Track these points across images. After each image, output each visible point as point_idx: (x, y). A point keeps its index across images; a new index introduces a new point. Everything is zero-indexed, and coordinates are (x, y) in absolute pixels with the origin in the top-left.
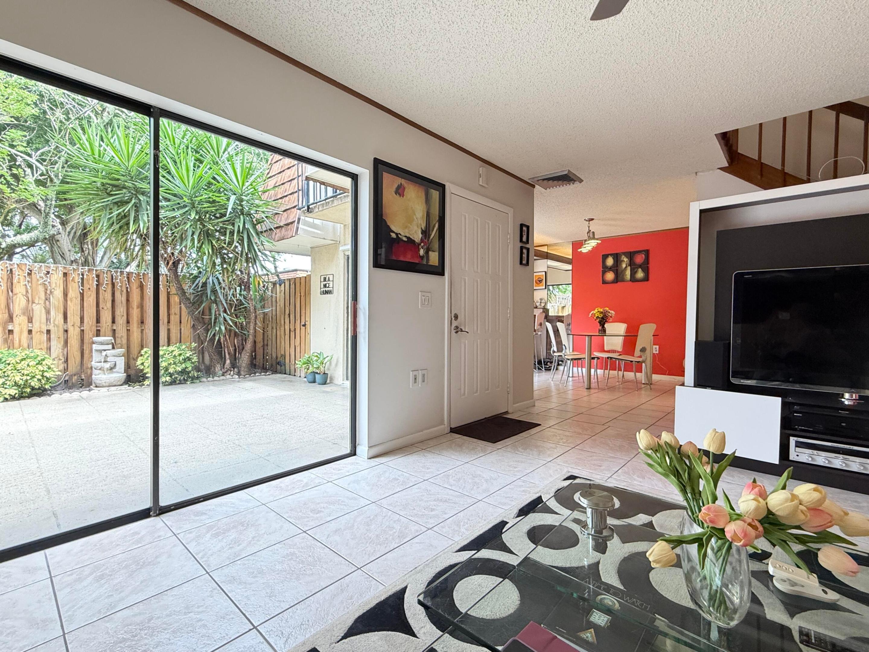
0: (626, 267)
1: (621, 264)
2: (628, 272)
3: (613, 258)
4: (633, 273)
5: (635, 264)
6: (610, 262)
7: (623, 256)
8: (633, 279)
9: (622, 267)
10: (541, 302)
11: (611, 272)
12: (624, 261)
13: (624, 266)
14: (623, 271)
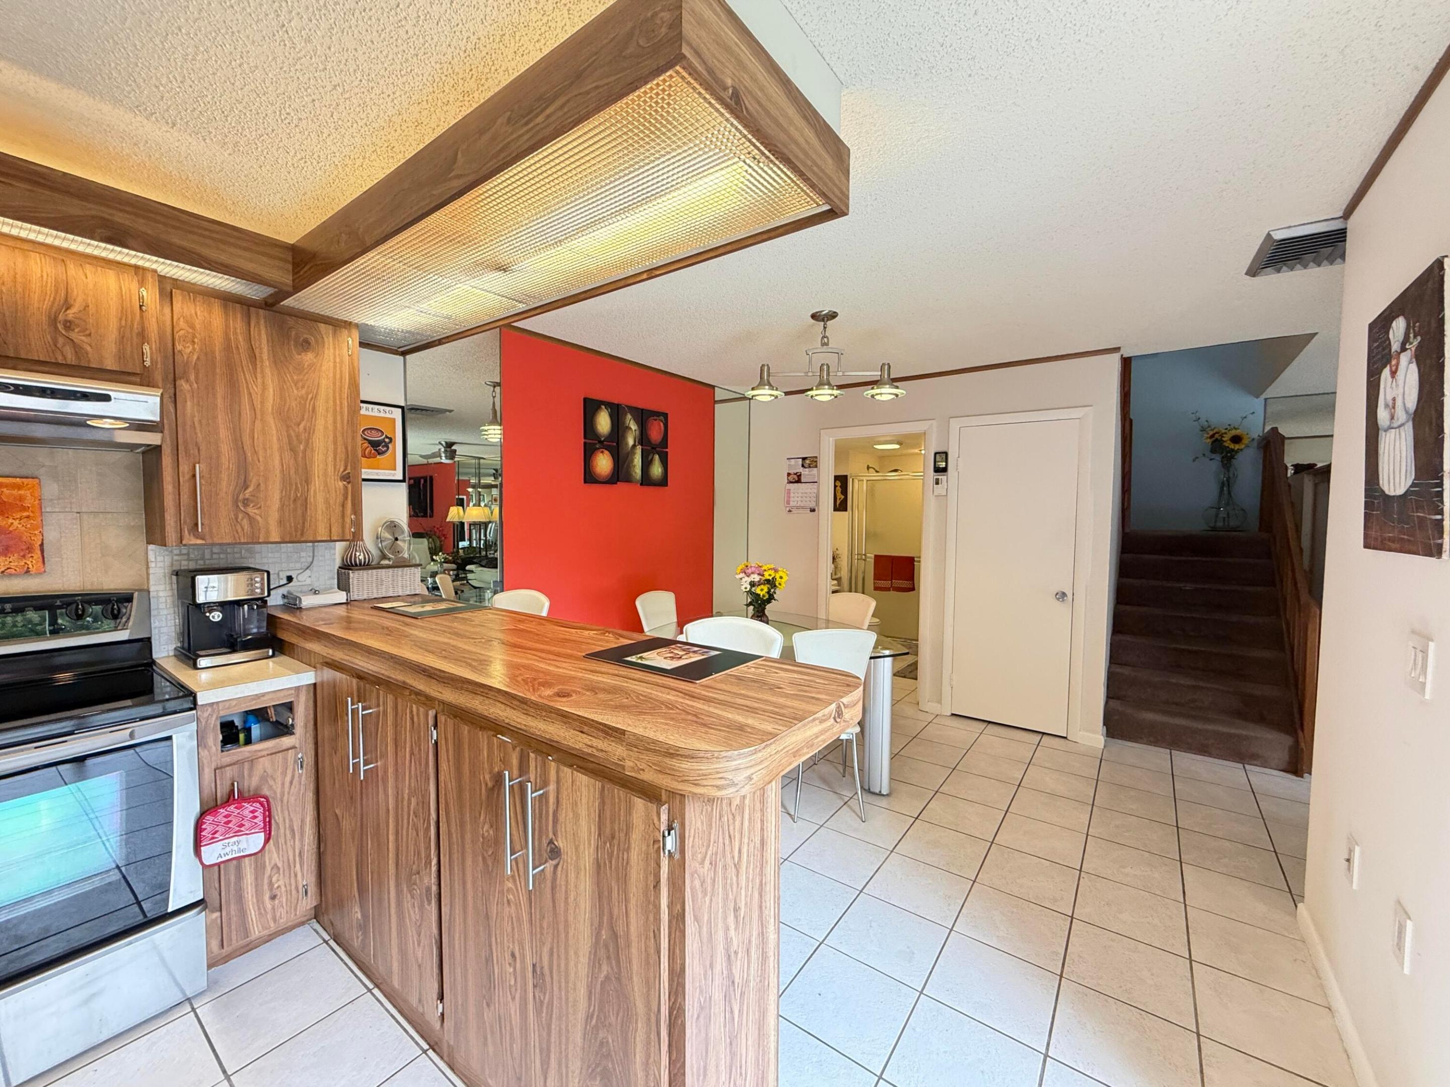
0: (634, 446)
1: (624, 438)
2: (638, 460)
3: (611, 416)
4: (646, 464)
5: (649, 442)
6: (603, 422)
7: (629, 416)
8: (646, 480)
9: (627, 444)
10: (396, 539)
11: (606, 452)
12: (630, 428)
13: (631, 442)
14: (628, 454)
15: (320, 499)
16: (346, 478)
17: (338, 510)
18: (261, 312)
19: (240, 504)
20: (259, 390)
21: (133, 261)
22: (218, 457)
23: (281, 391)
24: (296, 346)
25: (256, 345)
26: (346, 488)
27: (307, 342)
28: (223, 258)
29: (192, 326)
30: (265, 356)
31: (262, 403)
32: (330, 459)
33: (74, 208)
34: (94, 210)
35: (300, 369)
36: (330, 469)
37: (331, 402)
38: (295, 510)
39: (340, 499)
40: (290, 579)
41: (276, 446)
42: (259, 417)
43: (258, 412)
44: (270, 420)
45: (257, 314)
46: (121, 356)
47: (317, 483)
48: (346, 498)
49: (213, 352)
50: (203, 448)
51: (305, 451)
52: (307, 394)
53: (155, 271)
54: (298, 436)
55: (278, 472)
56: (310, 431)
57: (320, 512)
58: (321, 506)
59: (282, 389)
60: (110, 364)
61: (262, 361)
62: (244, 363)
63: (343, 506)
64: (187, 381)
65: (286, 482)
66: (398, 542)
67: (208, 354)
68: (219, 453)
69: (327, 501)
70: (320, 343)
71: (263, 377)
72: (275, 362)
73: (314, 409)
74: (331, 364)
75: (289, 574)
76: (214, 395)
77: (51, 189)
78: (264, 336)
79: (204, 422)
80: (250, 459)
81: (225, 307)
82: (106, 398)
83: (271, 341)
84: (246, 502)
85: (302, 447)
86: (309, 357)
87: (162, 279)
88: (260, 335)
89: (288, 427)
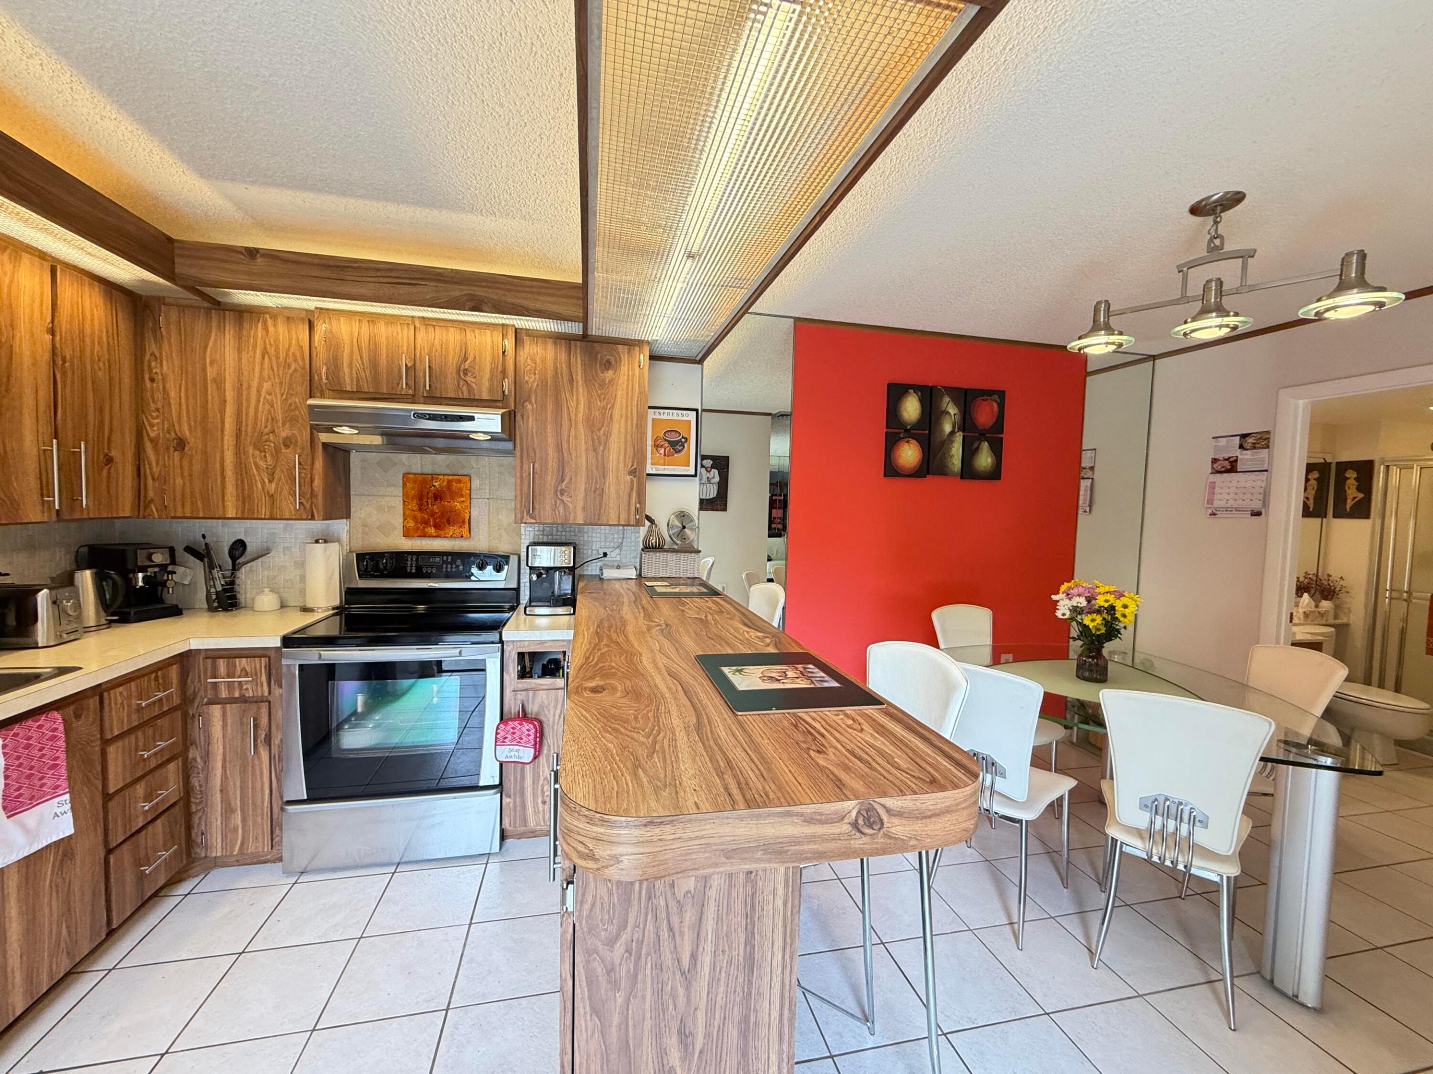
0: (952, 433)
1: (939, 424)
2: (956, 450)
3: (922, 401)
4: (969, 453)
5: (974, 427)
6: (911, 409)
7: (947, 399)
8: (968, 471)
9: (942, 431)
10: (684, 527)
11: (913, 441)
12: (948, 413)
13: (948, 428)
14: (943, 443)
15: (613, 490)
16: (632, 472)
17: (626, 498)
18: (578, 343)
19: (559, 494)
20: (573, 404)
21: (501, 322)
22: (546, 458)
23: (589, 403)
24: (600, 365)
25: (573, 370)
26: (632, 481)
27: (609, 362)
28: (538, 306)
29: (535, 363)
30: (579, 378)
31: (576, 415)
32: (622, 457)
33: (457, 292)
34: (466, 290)
35: (602, 385)
36: (621, 465)
37: (624, 410)
38: (595, 498)
39: (628, 490)
40: (605, 555)
41: (583, 448)
42: (573, 426)
43: (573, 422)
44: (581, 427)
45: (576, 346)
46: (491, 390)
47: (611, 478)
48: (632, 489)
49: (546, 379)
50: (537, 451)
51: (603, 451)
52: (607, 404)
53: (514, 326)
54: (599, 438)
55: (584, 469)
56: (607, 435)
57: (612, 502)
58: (613, 496)
59: (590, 402)
60: (485, 396)
61: (577, 382)
62: (566, 385)
63: (630, 496)
64: (530, 403)
65: (589, 476)
66: (686, 530)
67: (543, 381)
68: (547, 454)
69: (617, 493)
70: (618, 361)
71: (577, 394)
72: (586, 381)
73: (611, 416)
74: (626, 378)
75: (605, 550)
76: (546, 412)
77: (445, 282)
78: (579, 362)
79: (539, 432)
80: (566, 459)
81: (555, 343)
82: (472, 419)
83: (584, 364)
84: (562, 492)
85: (601, 448)
86: (610, 373)
87: (517, 331)
88: (576, 361)
89: (593, 432)
